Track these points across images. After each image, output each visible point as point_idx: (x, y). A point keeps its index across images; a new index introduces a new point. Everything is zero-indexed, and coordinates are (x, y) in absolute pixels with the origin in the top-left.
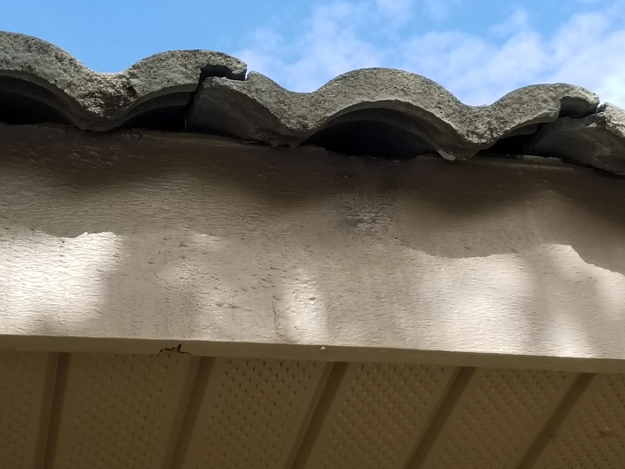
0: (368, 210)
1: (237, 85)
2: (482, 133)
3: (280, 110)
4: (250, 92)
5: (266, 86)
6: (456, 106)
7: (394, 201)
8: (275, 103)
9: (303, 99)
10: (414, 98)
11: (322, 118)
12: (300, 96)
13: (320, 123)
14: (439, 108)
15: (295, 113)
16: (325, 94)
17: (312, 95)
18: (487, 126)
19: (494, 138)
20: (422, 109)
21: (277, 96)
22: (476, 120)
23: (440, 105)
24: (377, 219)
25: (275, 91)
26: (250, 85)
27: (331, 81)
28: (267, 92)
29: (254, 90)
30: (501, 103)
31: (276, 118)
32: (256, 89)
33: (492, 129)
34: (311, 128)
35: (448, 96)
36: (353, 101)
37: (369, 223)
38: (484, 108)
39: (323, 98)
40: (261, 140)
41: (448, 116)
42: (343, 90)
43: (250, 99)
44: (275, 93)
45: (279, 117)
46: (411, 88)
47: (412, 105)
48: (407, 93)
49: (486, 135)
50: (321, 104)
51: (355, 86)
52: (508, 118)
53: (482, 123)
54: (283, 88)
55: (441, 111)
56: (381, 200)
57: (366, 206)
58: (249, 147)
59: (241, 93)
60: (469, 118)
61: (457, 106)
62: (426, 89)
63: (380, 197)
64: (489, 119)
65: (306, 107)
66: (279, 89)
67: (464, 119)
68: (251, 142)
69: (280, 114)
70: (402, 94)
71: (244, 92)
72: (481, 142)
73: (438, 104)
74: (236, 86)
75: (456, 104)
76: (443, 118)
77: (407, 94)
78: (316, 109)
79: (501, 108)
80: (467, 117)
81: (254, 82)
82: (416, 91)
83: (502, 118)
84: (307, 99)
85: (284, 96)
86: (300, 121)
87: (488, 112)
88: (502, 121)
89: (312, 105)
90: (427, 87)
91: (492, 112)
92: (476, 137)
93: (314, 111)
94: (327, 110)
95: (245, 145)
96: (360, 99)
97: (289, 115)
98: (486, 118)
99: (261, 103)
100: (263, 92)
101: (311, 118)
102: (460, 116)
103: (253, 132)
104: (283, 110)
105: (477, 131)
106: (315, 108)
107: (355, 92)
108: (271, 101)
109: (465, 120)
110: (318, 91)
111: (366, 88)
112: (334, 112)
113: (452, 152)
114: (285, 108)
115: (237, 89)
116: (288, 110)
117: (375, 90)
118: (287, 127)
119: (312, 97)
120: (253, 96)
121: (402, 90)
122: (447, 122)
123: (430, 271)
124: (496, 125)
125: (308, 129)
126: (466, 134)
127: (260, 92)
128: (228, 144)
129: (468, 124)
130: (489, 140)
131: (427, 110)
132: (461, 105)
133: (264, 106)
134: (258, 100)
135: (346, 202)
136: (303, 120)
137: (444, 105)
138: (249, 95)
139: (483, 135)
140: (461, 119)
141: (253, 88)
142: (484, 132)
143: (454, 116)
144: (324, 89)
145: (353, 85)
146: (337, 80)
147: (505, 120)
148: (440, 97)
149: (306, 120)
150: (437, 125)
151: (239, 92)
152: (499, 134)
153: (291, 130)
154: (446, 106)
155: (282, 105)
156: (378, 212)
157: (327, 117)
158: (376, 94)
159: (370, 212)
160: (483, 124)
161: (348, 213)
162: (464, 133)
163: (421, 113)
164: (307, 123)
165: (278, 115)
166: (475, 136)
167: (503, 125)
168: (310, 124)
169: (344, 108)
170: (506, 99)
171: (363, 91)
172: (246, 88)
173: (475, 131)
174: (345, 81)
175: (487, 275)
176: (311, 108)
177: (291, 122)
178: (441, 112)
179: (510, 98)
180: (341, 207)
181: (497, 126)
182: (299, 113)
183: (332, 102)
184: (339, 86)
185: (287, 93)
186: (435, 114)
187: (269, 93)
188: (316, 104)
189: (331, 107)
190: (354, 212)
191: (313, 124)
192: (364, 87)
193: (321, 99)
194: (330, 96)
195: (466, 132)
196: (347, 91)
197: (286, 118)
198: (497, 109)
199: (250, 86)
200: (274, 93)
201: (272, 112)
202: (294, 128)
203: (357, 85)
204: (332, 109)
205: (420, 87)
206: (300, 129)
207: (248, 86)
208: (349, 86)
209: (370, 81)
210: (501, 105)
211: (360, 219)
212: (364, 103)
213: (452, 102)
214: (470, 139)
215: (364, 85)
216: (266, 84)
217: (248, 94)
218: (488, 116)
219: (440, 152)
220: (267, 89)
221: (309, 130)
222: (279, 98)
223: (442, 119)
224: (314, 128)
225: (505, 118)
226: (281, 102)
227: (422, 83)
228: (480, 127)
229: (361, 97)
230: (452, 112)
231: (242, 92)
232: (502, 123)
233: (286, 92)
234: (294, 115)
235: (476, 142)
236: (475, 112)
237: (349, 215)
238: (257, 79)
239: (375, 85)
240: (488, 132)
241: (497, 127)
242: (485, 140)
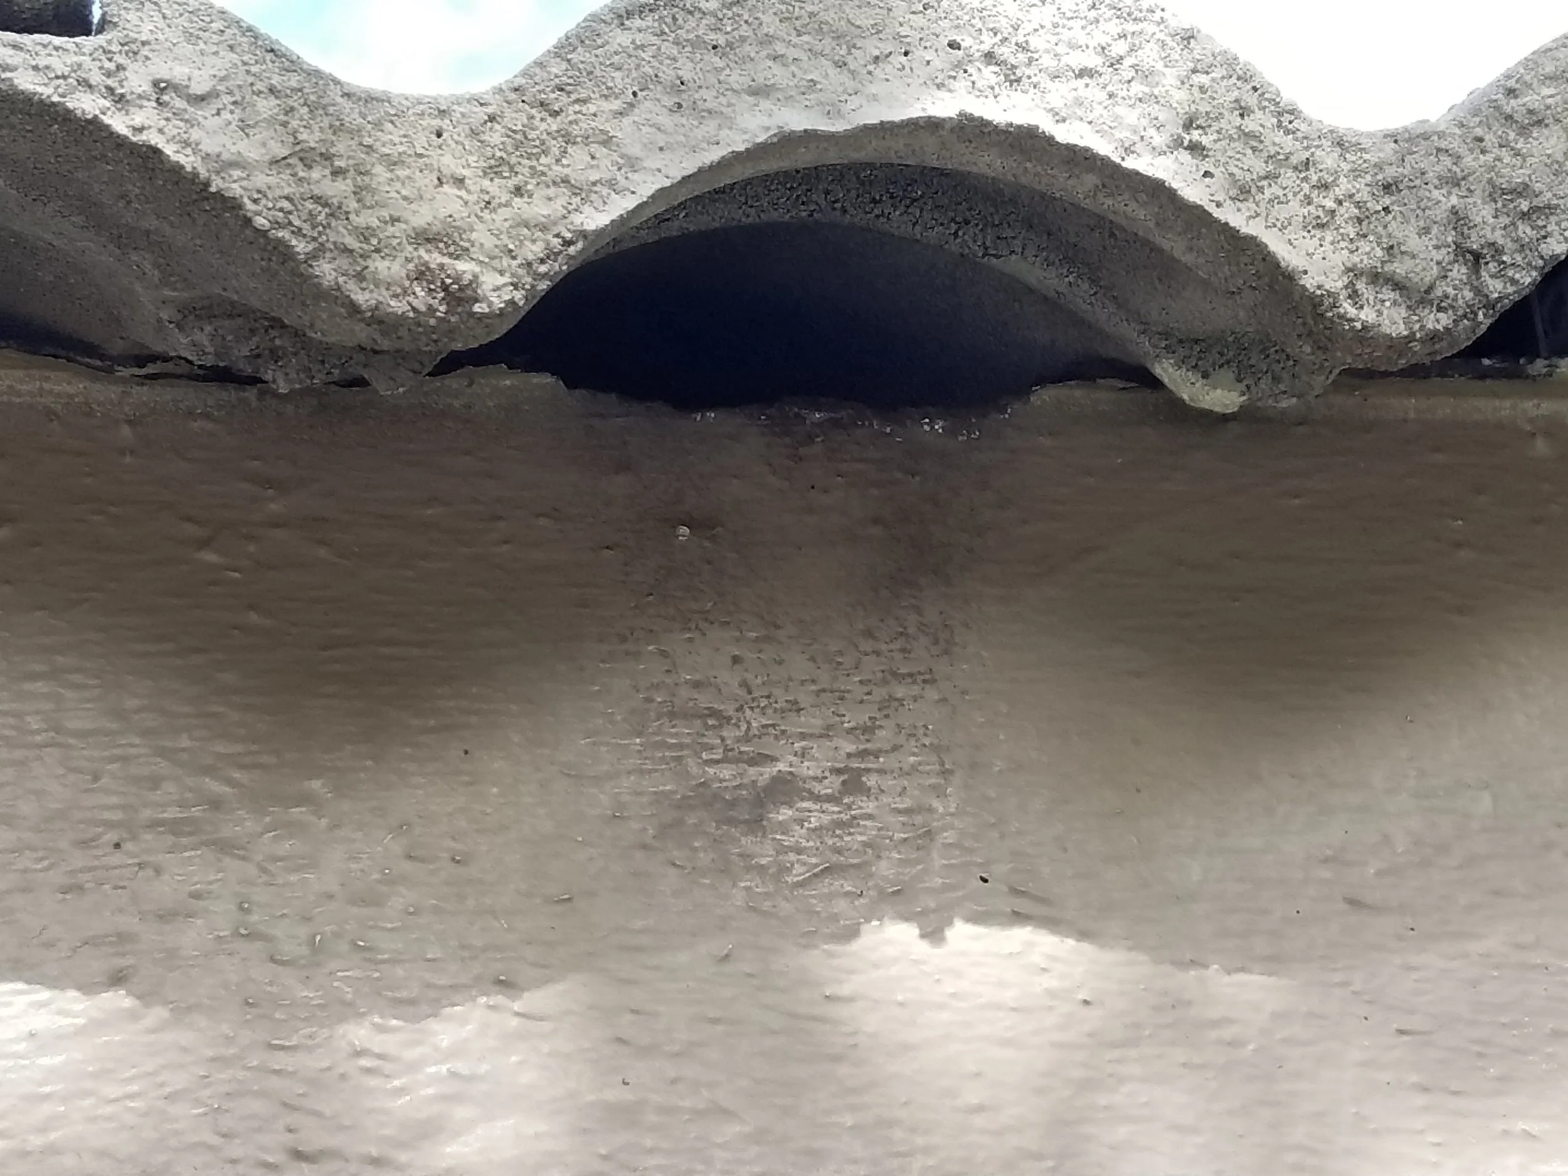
0: (813, 721)
1: (42, 62)
2: (1428, 280)
3: (309, 205)
4: (120, 101)
5: (218, 62)
6: (1279, 137)
7: (946, 652)
8: (275, 162)
9: (439, 135)
10: (1057, 102)
11: (556, 241)
12: (422, 114)
13: (543, 269)
14: (1195, 148)
15: (395, 220)
16: (565, 99)
17: (490, 110)
18: (1450, 239)
19: (1490, 305)
20: (1105, 162)
21: (285, 124)
22: (1386, 209)
23: (1196, 135)
24: (868, 770)
25: (272, 90)
26: (120, 59)
27: (594, 18)
28: (227, 99)
29: (146, 87)
30: (1508, 110)
31: (283, 252)
32: (156, 84)
33: (1477, 257)
34: (498, 304)
35: (1234, 80)
36: (724, 132)
37: (829, 799)
38: (1426, 137)
39: (554, 125)
40: (209, 361)
41: (1243, 192)
42: (668, 74)
43: (120, 142)
44: (273, 102)
45: (301, 247)
46: (1035, 42)
47: (1050, 140)
48: (1019, 73)
49: (1451, 291)
50: (543, 160)
51: (730, 45)
52: (1550, 189)
53: (1422, 224)
54: (317, 73)
55: (1207, 165)
56: (877, 653)
57: (804, 700)
58: (143, 393)
59: (68, 111)
60: (1351, 196)
61: (1287, 132)
62: (1119, 48)
63: (869, 634)
64: (1454, 200)
65: (460, 182)
66: (294, 81)
67: (1330, 204)
68: (150, 369)
69: (306, 228)
70: (993, 80)
71: (86, 104)
72: (1422, 327)
73: (1188, 125)
74: (36, 68)
75: (1280, 125)
76: (1219, 205)
77: (1018, 81)
78: (518, 191)
79: (1512, 135)
80: (1339, 192)
81: (144, 43)
82: (1065, 60)
83: (1523, 190)
84: (463, 129)
85: (326, 121)
86: (426, 264)
87: (1447, 161)
88: (1525, 206)
89: (493, 170)
90: (1123, 36)
91: (1469, 161)
92: (1395, 303)
93: (507, 205)
94: (581, 192)
95: (120, 389)
96: (767, 122)
97: (365, 234)
98: (1436, 194)
99: (189, 169)
100: (202, 98)
101: (489, 242)
102: (1306, 187)
103: (159, 320)
104: (326, 205)
105: (1399, 268)
106: (511, 184)
107: (736, 78)
108: (250, 149)
109: (1333, 212)
110: (522, 81)
111: (792, 53)
112: (620, 206)
113: (1228, 375)
114: (338, 189)
115: (39, 89)
116: (353, 205)
117: (841, 65)
118: (354, 309)
119: (492, 119)
120: (140, 130)
121: (990, 57)
122: (1245, 230)
123: (1184, 1065)
124: (1493, 230)
125: (477, 308)
126: (1346, 287)
127: (179, 103)
128: (24, 387)
129: (1351, 231)
130: (1465, 316)
131: (1130, 163)
132: (1303, 127)
133: (207, 184)
134: (169, 150)
135: (697, 685)
136: (446, 260)
137: (1219, 132)
138: (119, 124)
139: (1430, 289)
140: (1311, 208)
141: (137, 81)
142: (1435, 270)
143: (1276, 190)
144: (555, 70)
145: (722, 41)
146: (629, 14)
147: (1536, 202)
148: (1195, 90)
149: (461, 253)
150: (1174, 245)
151: (53, 104)
152: (1513, 281)
153: (379, 320)
154: (1231, 138)
155: (315, 174)
156: (868, 730)
157: (583, 234)
158: (850, 84)
159: (826, 733)
160: (1426, 231)
161: (711, 748)
162: (1336, 283)
163: (1091, 180)
164: (468, 277)
165: (298, 232)
166: (1388, 294)
167: (1528, 230)
168: (490, 281)
169: (677, 175)
170: (1529, 86)
171: (778, 74)
172: (96, 78)
173: (1388, 268)
174: (674, 19)
175: (1480, 1055)
176: (486, 183)
177: (376, 272)
178: (1206, 174)
179: (1551, 78)
180: (672, 715)
181: (1499, 233)
182: (421, 217)
183: (607, 141)
184: (642, 47)
185: (339, 100)
186: (1174, 185)
187: (235, 103)
188: (513, 160)
189: (607, 176)
190: (747, 739)
191: (507, 279)
192: (780, 48)
193: (543, 126)
194: (592, 108)
195: (1346, 280)
196: (686, 75)
197: (347, 251)
198: (1490, 139)
199: (120, 68)
200: (266, 106)
201: (260, 222)
202: (398, 306)
203: (743, 39)
204: (611, 184)
205: (1082, 40)
206: (431, 310)
207: (111, 66)
208: (697, 43)
209: (812, 15)
210: (1508, 118)
211: (779, 781)
212: (787, 141)
213: (1259, 114)
214: (1367, 315)
215: (783, 34)
216: (216, 53)
217: (106, 120)
218: (1453, 182)
219: (1166, 370)
220: (223, 79)
221: (482, 317)
222: (294, 134)
223: (1217, 213)
224: (512, 302)
225: (1537, 187)
226: (307, 156)
227: (1093, 14)
228: (1414, 243)
229: (765, 104)
230: (1259, 167)
231: (70, 105)
232: (1524, 216)
233: (335, 94)
234: (391, 230)
235: (1400, 330)
236: (1379, 167)
237: (717, 762)
238: (161, 24)
239: (838, 37)
240: (1459, 272)
241: (1501, 241)
242: (1440, 315)
